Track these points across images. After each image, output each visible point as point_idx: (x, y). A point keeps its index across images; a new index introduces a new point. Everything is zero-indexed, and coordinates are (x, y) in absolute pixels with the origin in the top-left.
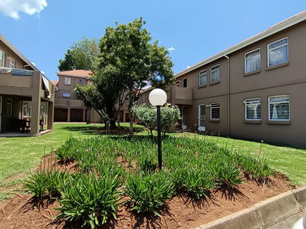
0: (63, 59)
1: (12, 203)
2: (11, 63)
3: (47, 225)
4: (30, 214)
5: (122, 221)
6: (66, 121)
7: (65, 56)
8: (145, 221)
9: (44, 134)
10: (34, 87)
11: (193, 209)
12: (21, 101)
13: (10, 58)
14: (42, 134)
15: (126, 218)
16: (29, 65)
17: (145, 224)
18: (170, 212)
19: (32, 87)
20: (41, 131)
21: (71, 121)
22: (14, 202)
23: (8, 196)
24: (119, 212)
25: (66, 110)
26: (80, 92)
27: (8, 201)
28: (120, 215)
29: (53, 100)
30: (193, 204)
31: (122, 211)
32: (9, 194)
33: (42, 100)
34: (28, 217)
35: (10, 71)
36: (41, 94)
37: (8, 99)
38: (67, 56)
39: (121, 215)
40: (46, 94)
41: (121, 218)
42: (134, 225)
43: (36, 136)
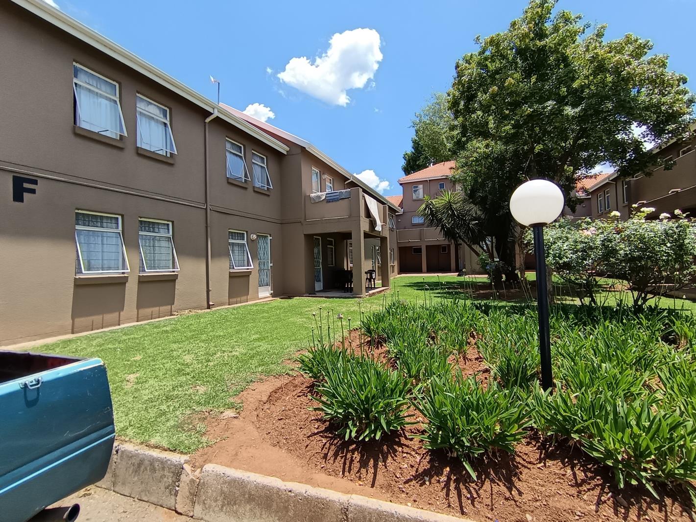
0: (409, 150)
1: (294, 382)
2: (328, 184)
3: (312, 420)
4: (302, 400)
5: (405, 455)
6: (419, 270)
7: (411, 144)
8: (445, 473)
9: (374, 294)
10: (354, 216)
11: (594, 507)
12: (345, 241)
13: (326, 177)
14: (370, 295)
15: (413, 453)
16: (351, 180)
17: (443, 478)
18: (518, 484)
19: (350, 216)
20: (368, 289)
21: (429, 270)
22: (296, 382)
23: (291, 373)
24: (406, 438)
25: (418, 250)
26: (432, 211)
27: (291, 378)
28: (405, 445)
29: (386, 234)
30: (599, 497)
31: (411, 440)
32: (293, 370)
33: (367, 236)
34: (299, 403)
35: (324, 197)
36: (365, 226)
37: (328, 239)
38: (414, 142)
39: (408, 446)
40: (373, 224)
41: (406, 450)
42: (421, 470)
43: (360, 297)
